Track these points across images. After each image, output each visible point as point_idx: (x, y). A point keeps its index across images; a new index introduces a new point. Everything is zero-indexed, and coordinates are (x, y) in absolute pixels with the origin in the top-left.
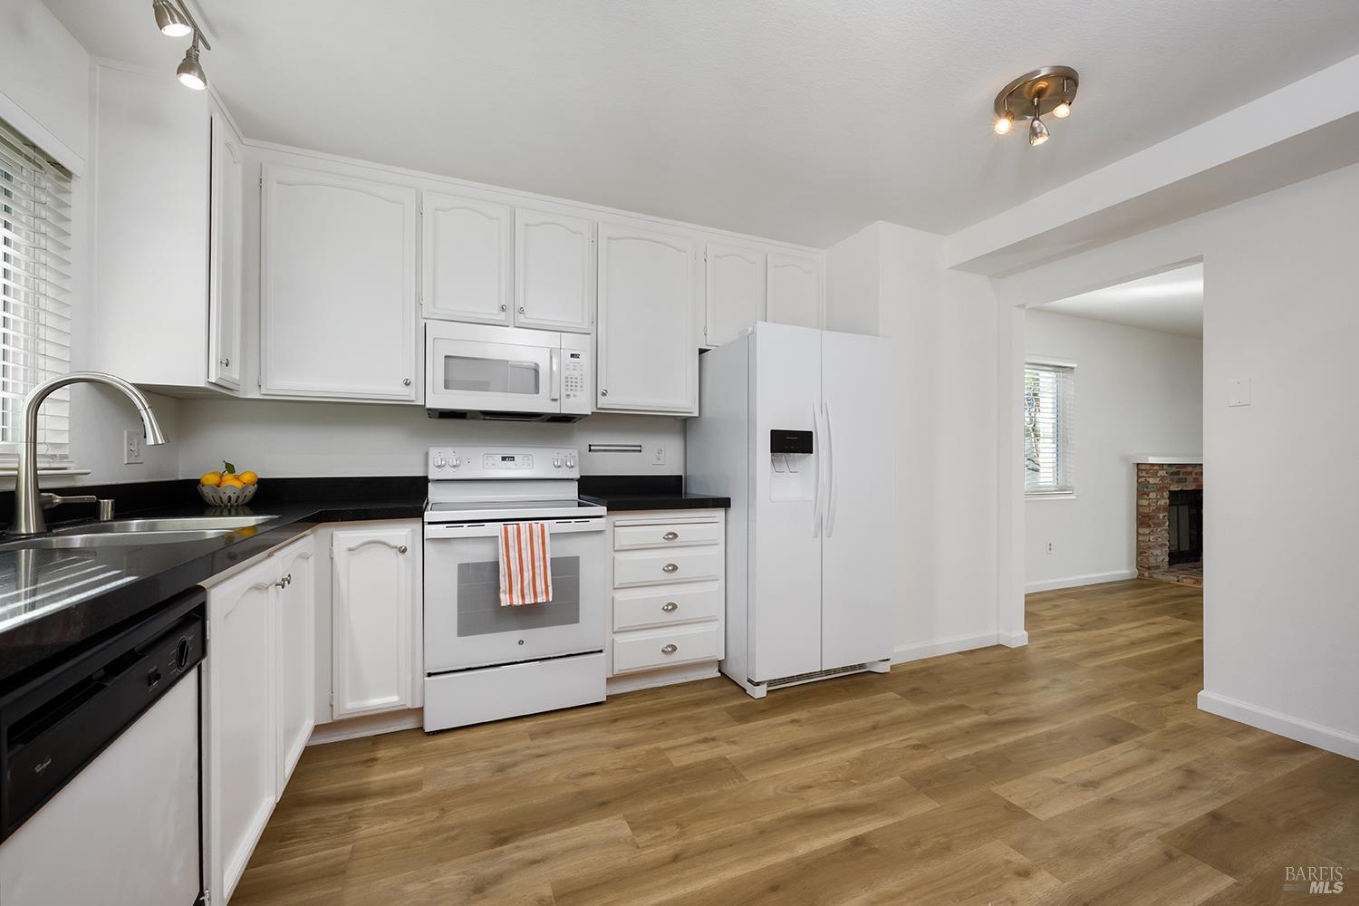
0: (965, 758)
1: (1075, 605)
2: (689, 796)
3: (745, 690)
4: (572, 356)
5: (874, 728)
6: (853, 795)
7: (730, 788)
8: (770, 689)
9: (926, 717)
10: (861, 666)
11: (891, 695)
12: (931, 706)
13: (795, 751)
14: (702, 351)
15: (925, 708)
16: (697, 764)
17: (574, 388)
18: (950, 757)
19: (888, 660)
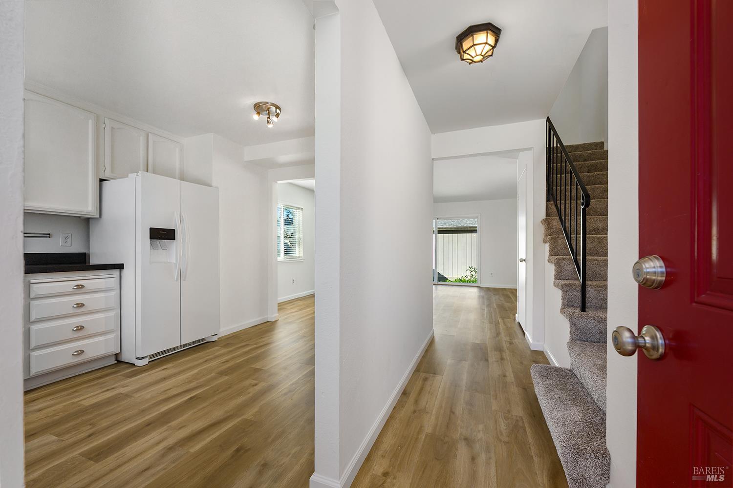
0: (243, 361)
1: (301, 303)
2: (98, 413)
3: (134, 364)
5: (206, 361)
6: (192, 385)
7: (125, 402)
8: (150, 360)
9: (231, 352)
10: (203, 339)
11: (217, 348)
12: (233, 348)
13: (164, 379)
14: (101, 180)
15: (230, 349)
16: (101, 401)
18: (237, 362)
19: (216, 335)
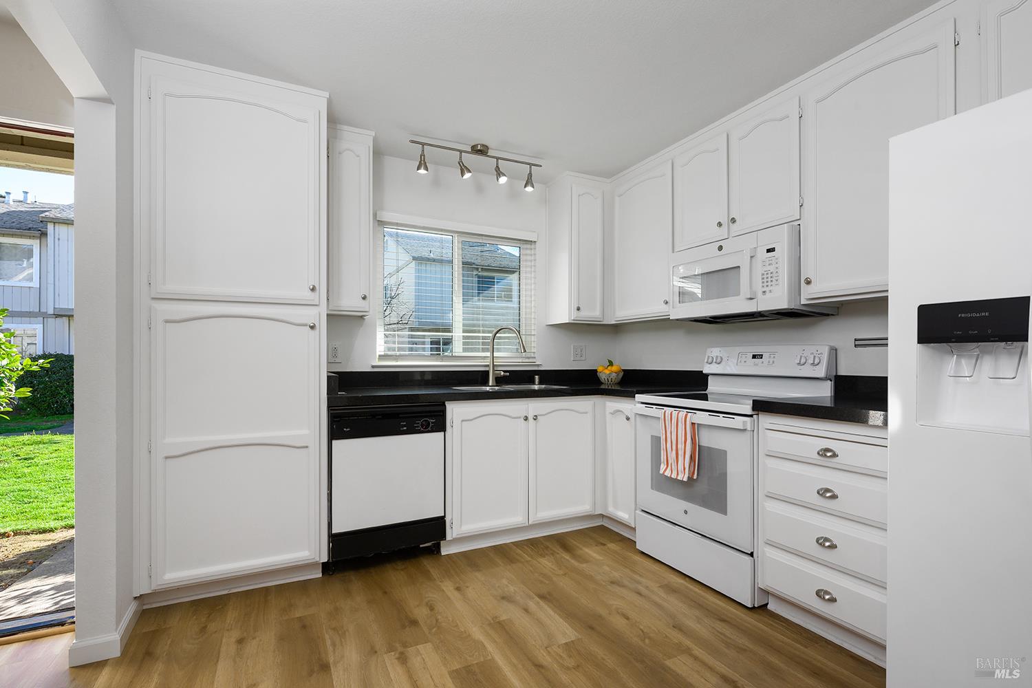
4: (768, 251)
17: (769, 284)
